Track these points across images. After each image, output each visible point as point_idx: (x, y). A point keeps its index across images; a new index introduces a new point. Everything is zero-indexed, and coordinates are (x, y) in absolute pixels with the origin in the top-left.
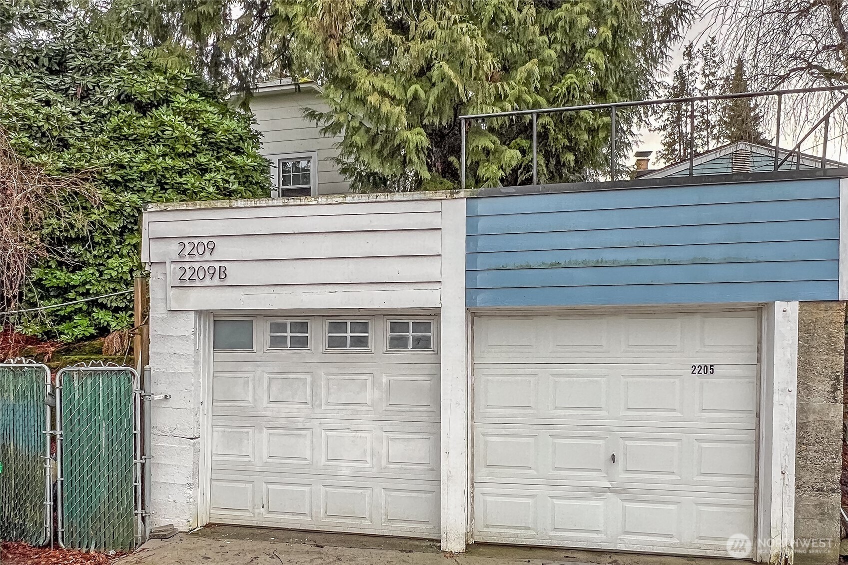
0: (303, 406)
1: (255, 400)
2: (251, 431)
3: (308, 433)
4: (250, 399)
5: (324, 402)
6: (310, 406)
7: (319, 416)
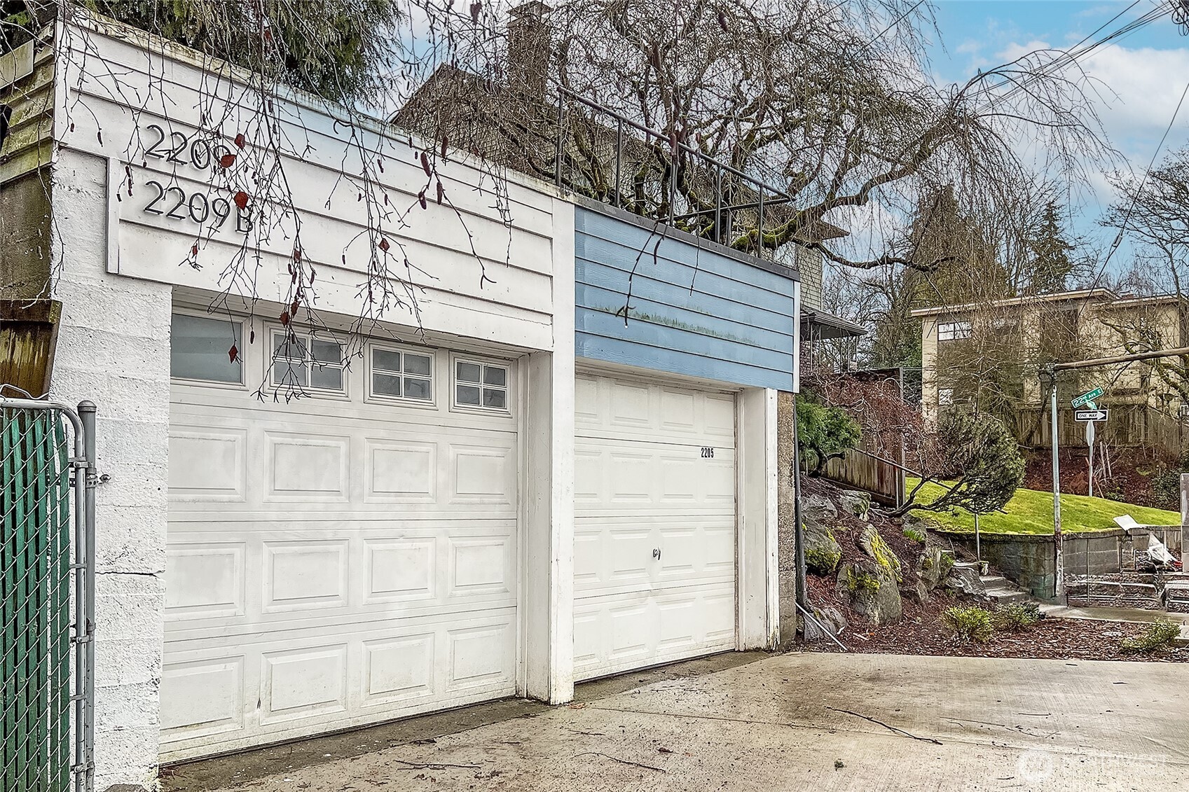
0: (334, 498)
1: (247, 487)
2: (237, 551)
3: (341, 547)
4: (237, 485)
5: (366, 490)
6: (343, 498)
7: (357, 515)
